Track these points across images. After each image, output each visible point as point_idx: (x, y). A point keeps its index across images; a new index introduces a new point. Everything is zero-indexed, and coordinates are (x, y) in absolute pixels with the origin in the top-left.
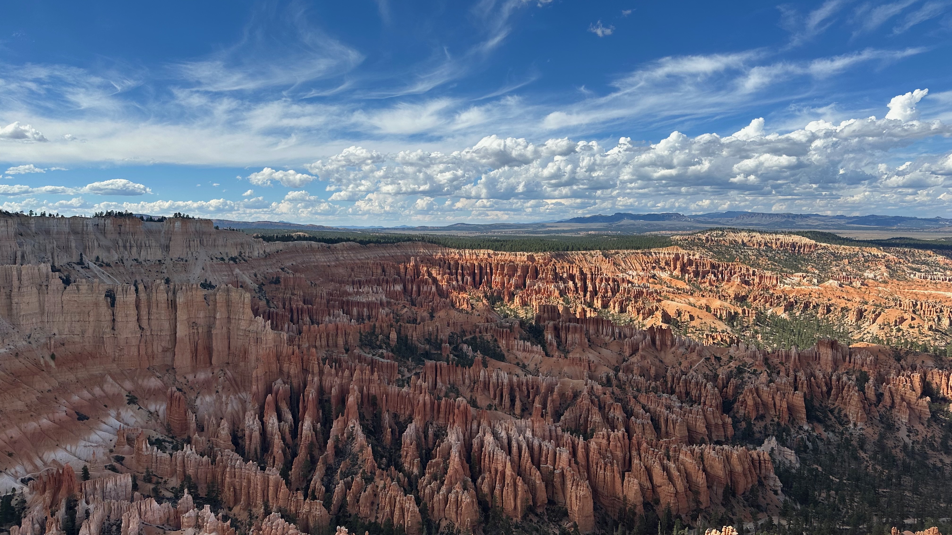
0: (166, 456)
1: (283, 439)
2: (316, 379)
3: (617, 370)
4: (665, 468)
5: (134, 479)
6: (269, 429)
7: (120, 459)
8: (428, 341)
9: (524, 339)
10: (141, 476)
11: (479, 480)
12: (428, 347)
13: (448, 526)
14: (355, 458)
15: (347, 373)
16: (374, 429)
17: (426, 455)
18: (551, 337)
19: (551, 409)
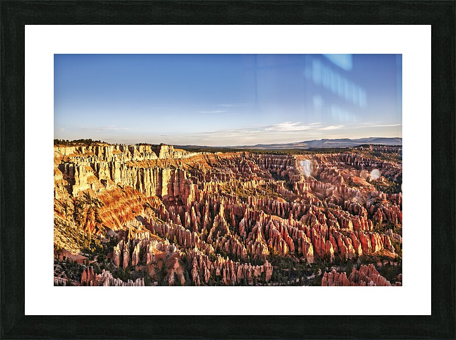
1: (198, 222)
11: (269, 241)
16: (229, 220)
17: (248, 230)
18: (296, 188)
19: (296, 215)
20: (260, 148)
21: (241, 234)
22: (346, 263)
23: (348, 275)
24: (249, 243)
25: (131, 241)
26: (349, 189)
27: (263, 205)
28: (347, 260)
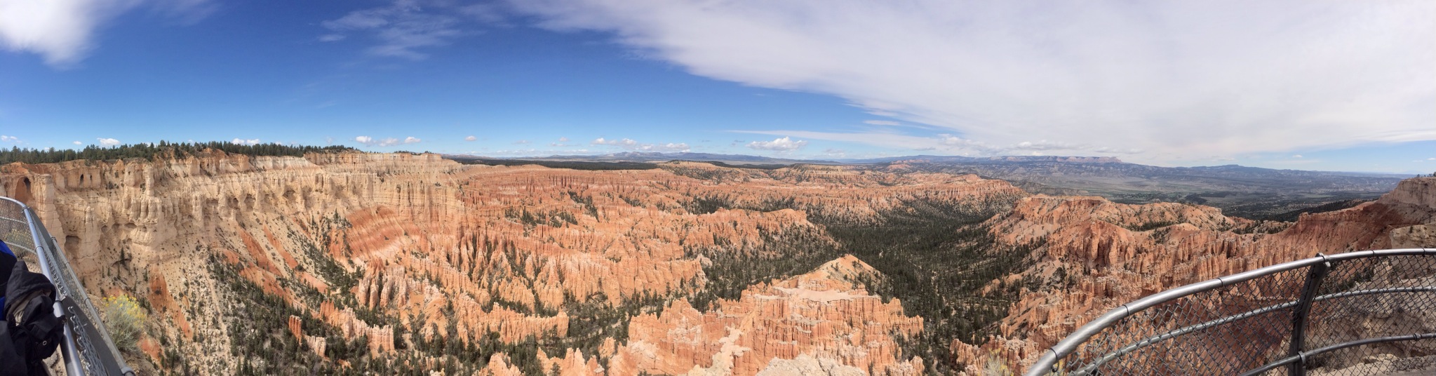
0: (419, 260)
1: (469, 258)
2: (484, 231)
3: (633, 228)
4: (654, 274)
5: (406, 269)
6: (463, 254)
7: (400, 259)
8: (540, 215)
9: (587, 214)
10: (408, 268)
11: (564, 283)
12: (538, 217)
13: (548, 305)
14: (502, 270)
15: (499, 229)
16: (511, 259)
17: (537, 272)
18: (600, 213)
19: (600, 248)
20: (556, 160)
21: (528, 275)
22: (656, 300)
23: (659, 315)
24: (538, 288)
25: (381, 276)
26: (661, 212)
27: (558, 235)
28: (658, 297)
